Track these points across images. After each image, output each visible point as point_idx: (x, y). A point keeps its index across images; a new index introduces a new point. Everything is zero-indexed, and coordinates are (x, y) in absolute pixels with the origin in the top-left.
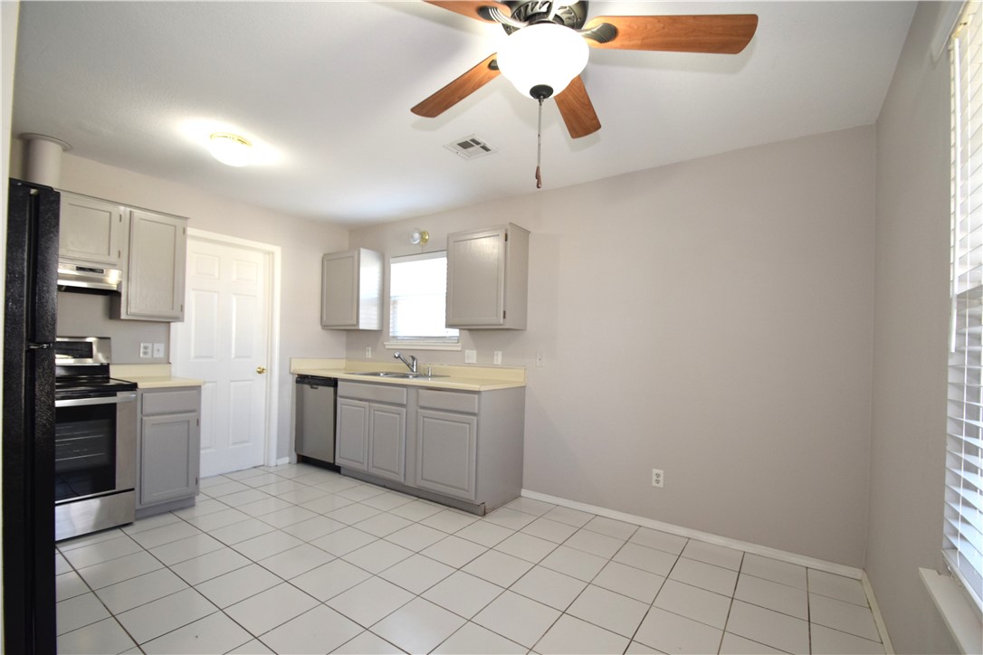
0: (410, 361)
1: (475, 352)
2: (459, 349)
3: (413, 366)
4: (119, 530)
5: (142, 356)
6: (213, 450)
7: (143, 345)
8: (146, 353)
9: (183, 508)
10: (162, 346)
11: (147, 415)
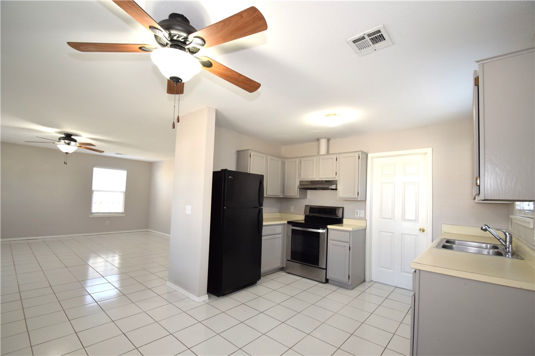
3: (506, 242)
4: (318, 283)
5: (356, 216)
6: (392, 271)
7: (356, 211)
8: (357, 214)
9: (346, 288)
10: (363, 212)
11: (331, 240)
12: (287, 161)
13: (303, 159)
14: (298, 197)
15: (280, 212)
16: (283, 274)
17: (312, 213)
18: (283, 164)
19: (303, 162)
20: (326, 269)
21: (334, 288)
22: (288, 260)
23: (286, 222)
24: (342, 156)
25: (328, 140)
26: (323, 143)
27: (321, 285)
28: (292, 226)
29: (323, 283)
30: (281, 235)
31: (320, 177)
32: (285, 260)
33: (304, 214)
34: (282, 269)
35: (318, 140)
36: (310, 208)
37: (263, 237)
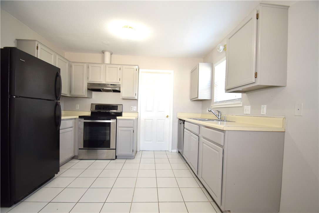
0: (218, 114)
1: (250, 107)
2: (241, 105)
3: (219, 116)
4: (110, 160)
5: (131, 110)
6: (152, 142)
7: (131, 107)
8: (132, 109)
9: (130, 159)
10: (136, 107)
11: (119, 127)
12: (73, 64)
13: (90, 65)
14: (86, 96)
15: (64, 110)
16: (76, 161)
17: (98, 109)
18: (70, 66)
19: (90, 68)
20: (116, 149)
21: (123, 161)
22: (79, 149)
23: (78, 117)
24: (124, 67)
25: (111, 54)
26: (107, 55)
27: (112, 161)
28: (84, 120)
29: (114, 159)
30: (73, 128)
31: (107, 81)
32: (77, 149)
33: (91, 110)
34: (74, 158)
35: (103, 52)
36: (96, 105)
37: (60, 131)
